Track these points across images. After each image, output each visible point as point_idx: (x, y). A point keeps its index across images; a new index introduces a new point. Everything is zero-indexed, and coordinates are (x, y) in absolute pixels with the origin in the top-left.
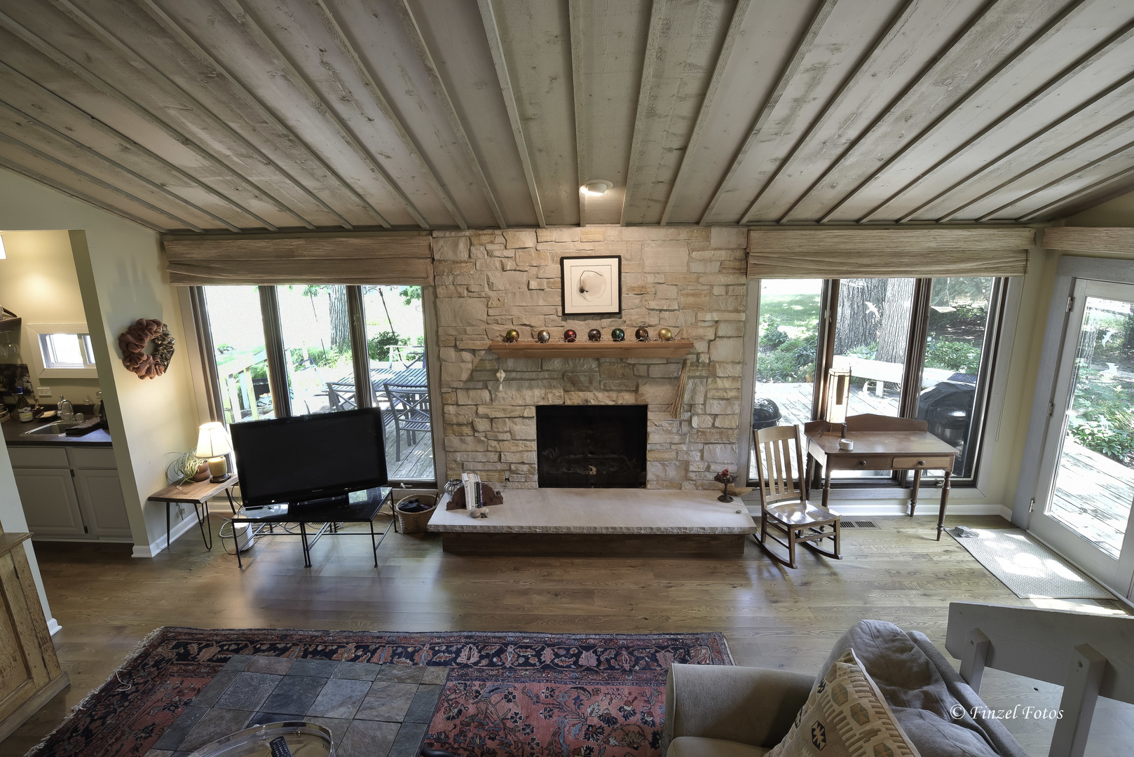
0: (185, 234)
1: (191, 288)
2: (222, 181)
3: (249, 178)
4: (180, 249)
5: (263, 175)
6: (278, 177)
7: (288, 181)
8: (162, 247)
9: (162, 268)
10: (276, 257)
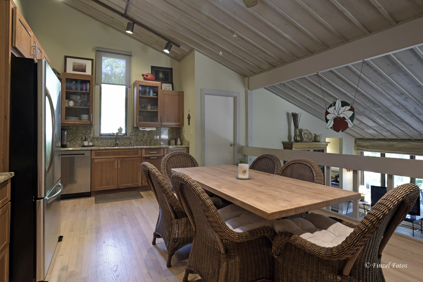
0: (363, 139)
1: (361, 152)
2: (379, 129)
3: (386, 128)
4: (360, 143)
5: (390, 127)
6: (394, 128)
7: (397, 129)
8: (355, 142)
9: (355, 147)
10: (388, 146)
